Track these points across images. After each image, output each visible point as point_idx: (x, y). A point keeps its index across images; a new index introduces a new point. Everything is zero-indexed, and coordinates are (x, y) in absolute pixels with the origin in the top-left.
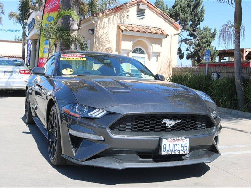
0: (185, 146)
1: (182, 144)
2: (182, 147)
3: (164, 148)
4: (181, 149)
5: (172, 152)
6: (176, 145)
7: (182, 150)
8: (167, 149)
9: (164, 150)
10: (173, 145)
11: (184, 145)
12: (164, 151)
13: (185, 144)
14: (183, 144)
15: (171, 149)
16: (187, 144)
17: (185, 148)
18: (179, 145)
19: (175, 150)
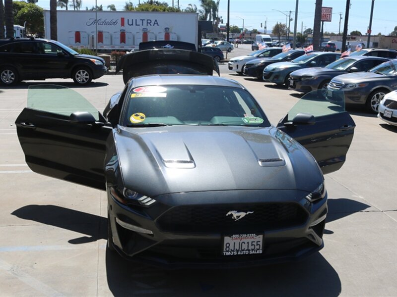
0: (257, 245)
1: (252, 242)
2: (252, 245)
3: (227, 247)
4: (251, 247)
5: (237, 253)
6: (243, 244)
7: (252, 250)
8: (232, 247)
9: (228, 249)
10: (240, 243)
11: (255, 244)
12: (227, 251)
13: (257, 242)
14: (254, 242)
15: (237, 247)
16: (259, 242)
17: (257, 247)
18: (248, 243)
19: (243, 249)
